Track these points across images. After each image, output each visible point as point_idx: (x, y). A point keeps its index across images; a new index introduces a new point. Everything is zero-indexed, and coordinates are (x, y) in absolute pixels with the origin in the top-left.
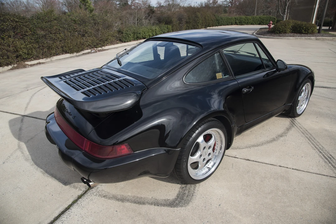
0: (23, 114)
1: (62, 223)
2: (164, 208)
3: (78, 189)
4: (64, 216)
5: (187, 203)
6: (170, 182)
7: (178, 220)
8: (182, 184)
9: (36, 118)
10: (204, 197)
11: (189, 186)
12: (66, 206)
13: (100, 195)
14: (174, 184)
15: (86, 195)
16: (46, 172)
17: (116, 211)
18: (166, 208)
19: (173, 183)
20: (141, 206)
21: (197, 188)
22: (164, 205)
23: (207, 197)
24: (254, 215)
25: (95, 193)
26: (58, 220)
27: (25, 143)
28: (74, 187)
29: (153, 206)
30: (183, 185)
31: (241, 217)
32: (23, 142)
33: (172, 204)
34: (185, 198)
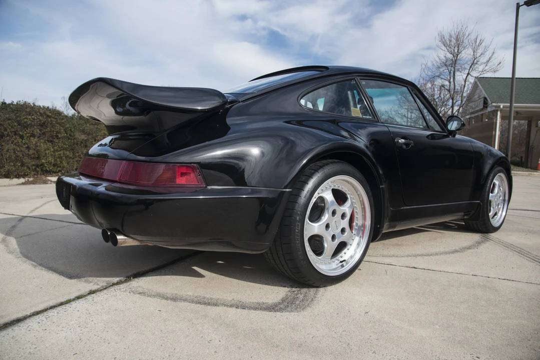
0: (25, 215)
1: (46, 318)
2: (254, 311)
3: (92, 284)
4: (54, 311)
5: (302, 307)
6: (268, 285)
7: (283, 327)
8: (292, 287)
9: (46, 219)
10: (335, 302)
11: (304, 290)
12: (63, 300)
13: (132, 291)
14: (276, 288)
15: (105, 291)
16: (41, 265)
17: (160, 311)
18: (258, 312)
19: (275, 286)
20: (209, 307)
21: (320, 293)
22: (256, 309)
23: (340, 303)
24: (437, 327)
25: (124, 289)
26: (39, 315)
27: (15, 238)
28: (86, 281)
29: (234, 309)
30: (293, 289)
31: (411, 328)
32: (13, 237)
33: (272, 308)
34: (297, 302)
